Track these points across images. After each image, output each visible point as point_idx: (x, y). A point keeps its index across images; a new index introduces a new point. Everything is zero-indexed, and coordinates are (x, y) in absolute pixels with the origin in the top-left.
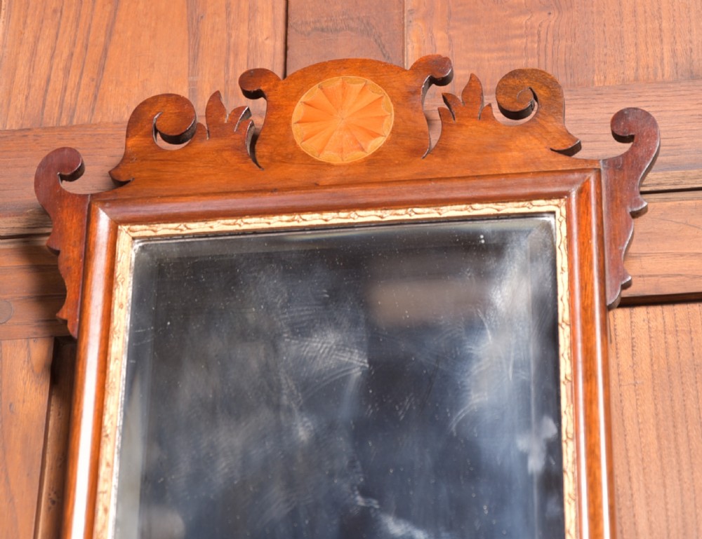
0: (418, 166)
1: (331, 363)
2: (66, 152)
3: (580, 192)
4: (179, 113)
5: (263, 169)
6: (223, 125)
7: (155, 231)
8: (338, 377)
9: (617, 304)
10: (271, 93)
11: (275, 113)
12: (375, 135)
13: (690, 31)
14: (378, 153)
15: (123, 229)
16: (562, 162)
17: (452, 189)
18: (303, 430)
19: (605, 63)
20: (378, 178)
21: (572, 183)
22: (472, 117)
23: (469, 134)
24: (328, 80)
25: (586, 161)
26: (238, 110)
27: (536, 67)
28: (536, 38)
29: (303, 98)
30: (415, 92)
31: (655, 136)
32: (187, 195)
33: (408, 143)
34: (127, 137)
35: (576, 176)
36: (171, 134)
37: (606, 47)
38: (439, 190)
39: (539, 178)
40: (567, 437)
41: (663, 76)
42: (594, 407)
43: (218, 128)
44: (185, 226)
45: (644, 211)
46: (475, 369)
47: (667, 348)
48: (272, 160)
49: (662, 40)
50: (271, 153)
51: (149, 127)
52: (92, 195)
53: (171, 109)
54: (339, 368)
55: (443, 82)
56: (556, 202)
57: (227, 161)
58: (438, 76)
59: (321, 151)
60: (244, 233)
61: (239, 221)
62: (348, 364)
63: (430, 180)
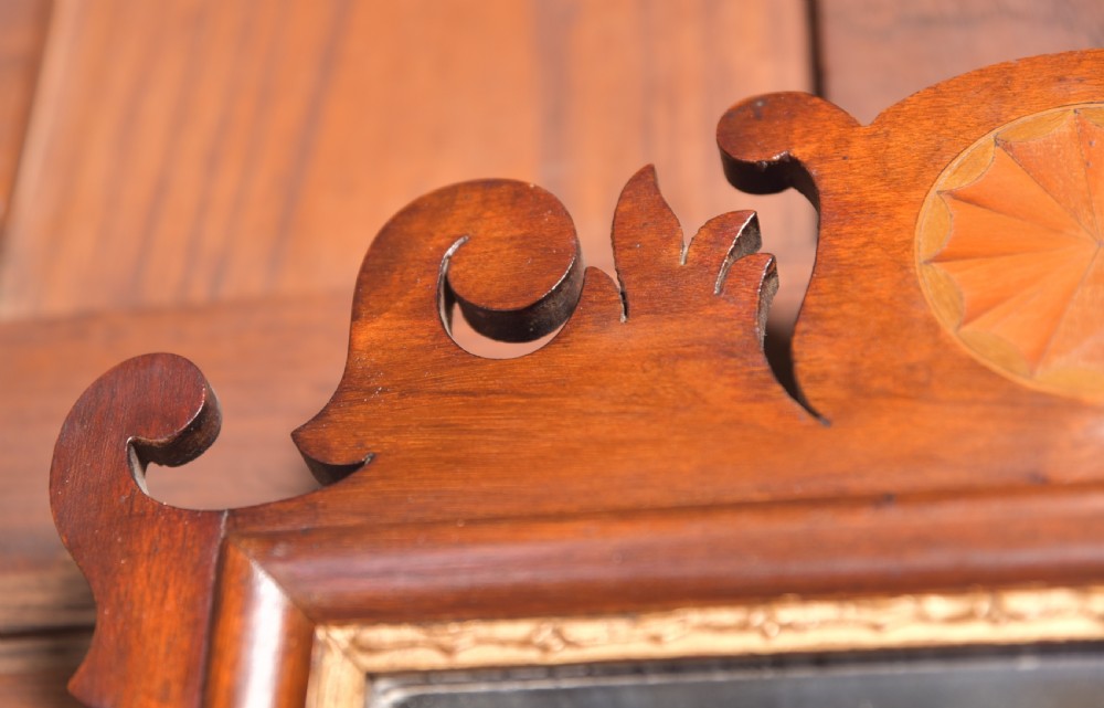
2: (158, 369)
4: (524, 237)
5: (828, 423)
6: (670, 273)
7: (448, 651)
10: (827, 168)
11: (847, 229)
15: (337, 637)
24: (1029, 118)
26: (719, 226)
29: (946, 181)
32: (561, 517)
34: (355, 316)
36: (497, 307)
43: (657, 284)
44: (558, 633)
48: (860, 391)
50: (853, 364)
51: (425, 285)
52: (233, 513)
53: (497, 227)
57: (696, 394)
59: (1039, 355)
60: (781, 660)
61: (758, 617)
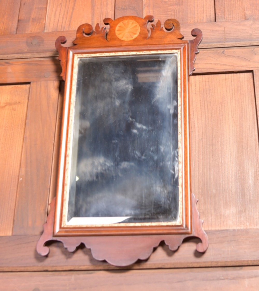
0: (145, 42)
1: (124, 87)
2: (62, 37)
3: (184, 48)
4: (89, 28)
5: (108, 42)
6: (99, 31)
7: (83, 56)
8: (125, 91)
9: (192, 75)
10: (111, 24)
12: (135, 34)
13: (211, 11)
14: (136, 38)
15: (76, 55)
16: (180, 41)
17: (153, 47)
18: (117, 103)
19: (190, 18)
20: (136, 44)
21: (182, 46)
22: (158, 30)
23: (157, 34)
24: (124, 21)
25: (185, 41)
26: (103, 28)
27: (174, 18)
28: (174, 12)
29: (119, 25)
30: (145, 24)
31: (201, 35)
33: (143, 36)
34: (77, 33)
35: (183, 44)
36: (87, 33)
37: (190, 14)
38: (150, 47)
39: (174, 45)
40: (179, 105)
41: (204, 21)
44: (90, 55)
45: (198, 53)
46: (158, 89)
47: (203, 85)
48: (111, 39)
49: (204, 13)
51: (82, 31)
52: (68, 47)
53: (87, 27)
54: (126, 88)
55: (152, 21)
56: (178, 50)
57: (100, 40)
58: (150, 20)
59: (122, 37)
60: (104, 57)
61: (103, 54)
62: (128, 88)
63: (148, 45)
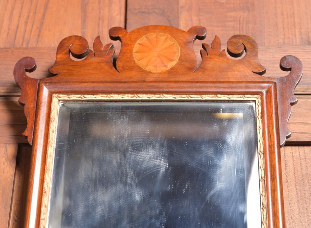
0: (191, 76)
1: (151, 164)
2: (28, 59)
3: (267, 92)
4: (81, 44)
5: (120, 73)
6: (101, 51)
7: (69, 98)
8: (154, 171)
9: (284, 145)
10: (123, 38)
11: (125, 47)
12: (171, 60)
13: (308, 24)
14: (173, 68)
15: (55, 95)
16: (258, 78)
17: (208, 87)
18: (137, 196)
19: (270, 35)
20: (173, 80)
21: (263, 88)
22: (216, 55)
23: (213, 63)
24: (150, 34)
25: (269, 78)
26: (108, 45)
27: (239, 34)
28: (238, 22)
29: (138, 42)
30: (190, 42)
32: (85, 82)
33: (187, 65)
34: (57, 54)
35: (266, 85)
36: (77, 54)
37: (270, 28)
38: (201, 87)
39: (248, 85)
40: (263, 206)
41: (296, 42)
42: (276, 193)
43: (99, 53)
44: (84, 96)
45: (296, 102)
46: (218, 171)
47: (301, 166)
48: (124, 69)
49: (295, 27)
50: (123, 65)
51: (67, 50)
52: (40, 79)
53: (77, 42)
54: (154, 167)
55: (201, 38)
56: (256, 96)
57: (103, 68)
58: (200, 35)
59: (147, 66)
60: (111, 101)
61: (109, 96)
62: (159, 165)
63: (198, 82)
